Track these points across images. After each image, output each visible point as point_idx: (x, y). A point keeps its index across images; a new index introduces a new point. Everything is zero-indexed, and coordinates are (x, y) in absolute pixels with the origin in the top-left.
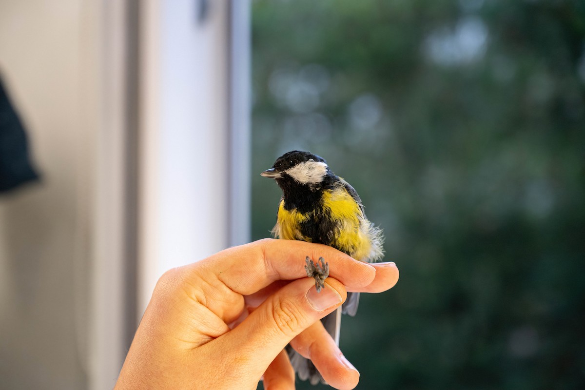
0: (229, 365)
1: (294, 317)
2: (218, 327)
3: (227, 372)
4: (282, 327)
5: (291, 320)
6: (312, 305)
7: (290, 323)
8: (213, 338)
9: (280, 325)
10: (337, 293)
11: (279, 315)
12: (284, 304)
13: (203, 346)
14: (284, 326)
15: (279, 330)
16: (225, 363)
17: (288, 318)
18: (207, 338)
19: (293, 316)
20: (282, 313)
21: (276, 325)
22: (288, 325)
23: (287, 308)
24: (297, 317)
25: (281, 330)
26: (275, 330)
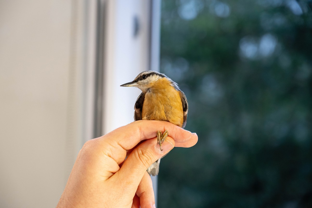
0: (124, 186)
3: (124, 190)
6: (158, 151)
8: (114, 173)
12: (144, 152)
13: (110, 178)
14: (145, 163)
16: (122, 186)
17: (147, 159)
18: (111, 174)
21: (142, 163)
22: (147, 162)
23: (146, 154)
24: (151, 158)
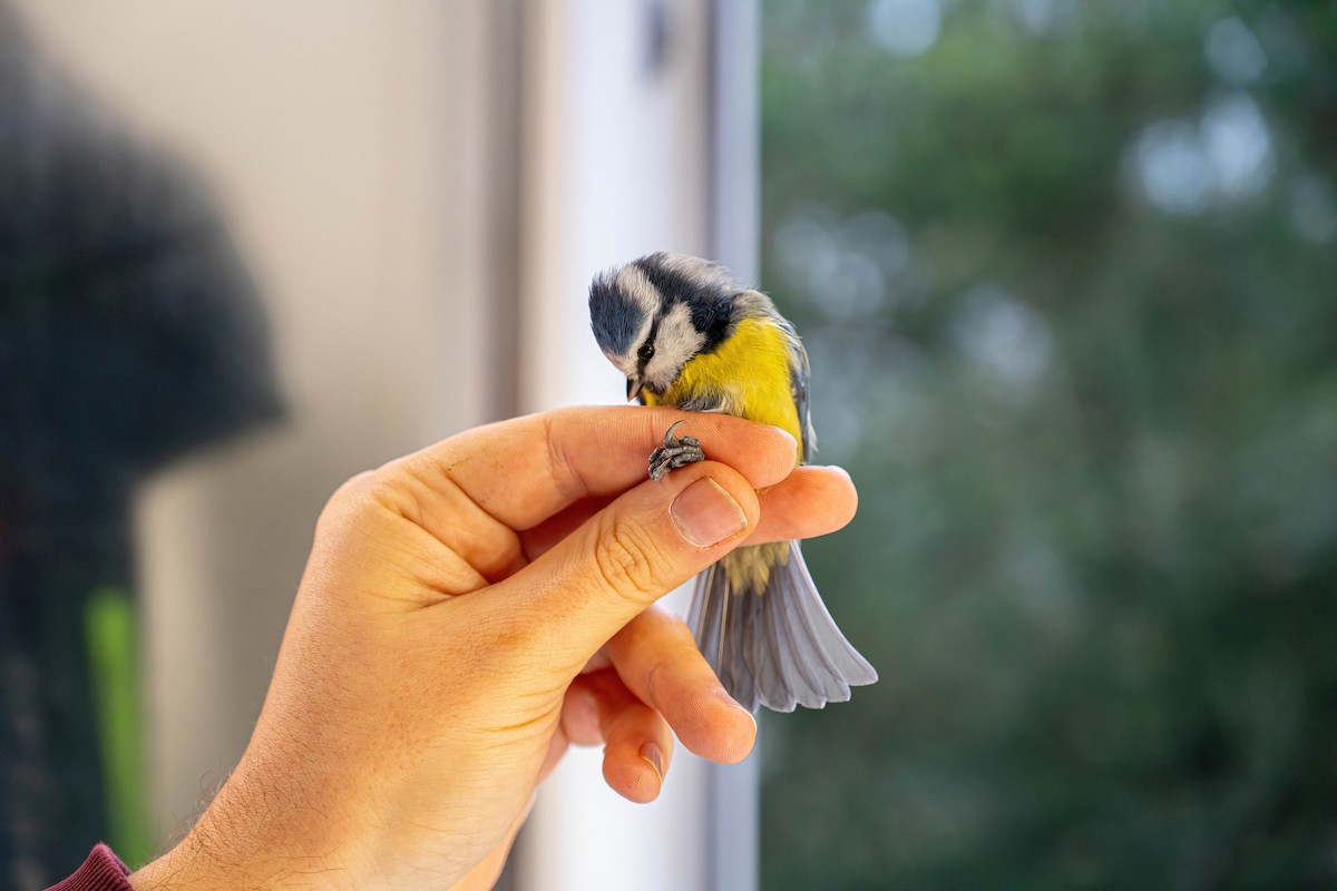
1: (642, 556)
2: (460, 574)
4: (613, 579)
5: (636, 564)
6: (682, 530)
7: (631, 569)
9: (609, 573)
10: (733, 501)
11: (608, 551)
12: (622, 528)
14: (617, 575)
15: (603, 581)
17: (630, 558)
18: (438, 595)
19: (640, 556)
20: (615, 546)
21: (598, 571)
22: (627, 573)
23: (628, 535)
24: (649, 556)
25: (610, 583)
26: (595, 582)
